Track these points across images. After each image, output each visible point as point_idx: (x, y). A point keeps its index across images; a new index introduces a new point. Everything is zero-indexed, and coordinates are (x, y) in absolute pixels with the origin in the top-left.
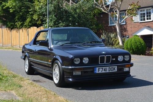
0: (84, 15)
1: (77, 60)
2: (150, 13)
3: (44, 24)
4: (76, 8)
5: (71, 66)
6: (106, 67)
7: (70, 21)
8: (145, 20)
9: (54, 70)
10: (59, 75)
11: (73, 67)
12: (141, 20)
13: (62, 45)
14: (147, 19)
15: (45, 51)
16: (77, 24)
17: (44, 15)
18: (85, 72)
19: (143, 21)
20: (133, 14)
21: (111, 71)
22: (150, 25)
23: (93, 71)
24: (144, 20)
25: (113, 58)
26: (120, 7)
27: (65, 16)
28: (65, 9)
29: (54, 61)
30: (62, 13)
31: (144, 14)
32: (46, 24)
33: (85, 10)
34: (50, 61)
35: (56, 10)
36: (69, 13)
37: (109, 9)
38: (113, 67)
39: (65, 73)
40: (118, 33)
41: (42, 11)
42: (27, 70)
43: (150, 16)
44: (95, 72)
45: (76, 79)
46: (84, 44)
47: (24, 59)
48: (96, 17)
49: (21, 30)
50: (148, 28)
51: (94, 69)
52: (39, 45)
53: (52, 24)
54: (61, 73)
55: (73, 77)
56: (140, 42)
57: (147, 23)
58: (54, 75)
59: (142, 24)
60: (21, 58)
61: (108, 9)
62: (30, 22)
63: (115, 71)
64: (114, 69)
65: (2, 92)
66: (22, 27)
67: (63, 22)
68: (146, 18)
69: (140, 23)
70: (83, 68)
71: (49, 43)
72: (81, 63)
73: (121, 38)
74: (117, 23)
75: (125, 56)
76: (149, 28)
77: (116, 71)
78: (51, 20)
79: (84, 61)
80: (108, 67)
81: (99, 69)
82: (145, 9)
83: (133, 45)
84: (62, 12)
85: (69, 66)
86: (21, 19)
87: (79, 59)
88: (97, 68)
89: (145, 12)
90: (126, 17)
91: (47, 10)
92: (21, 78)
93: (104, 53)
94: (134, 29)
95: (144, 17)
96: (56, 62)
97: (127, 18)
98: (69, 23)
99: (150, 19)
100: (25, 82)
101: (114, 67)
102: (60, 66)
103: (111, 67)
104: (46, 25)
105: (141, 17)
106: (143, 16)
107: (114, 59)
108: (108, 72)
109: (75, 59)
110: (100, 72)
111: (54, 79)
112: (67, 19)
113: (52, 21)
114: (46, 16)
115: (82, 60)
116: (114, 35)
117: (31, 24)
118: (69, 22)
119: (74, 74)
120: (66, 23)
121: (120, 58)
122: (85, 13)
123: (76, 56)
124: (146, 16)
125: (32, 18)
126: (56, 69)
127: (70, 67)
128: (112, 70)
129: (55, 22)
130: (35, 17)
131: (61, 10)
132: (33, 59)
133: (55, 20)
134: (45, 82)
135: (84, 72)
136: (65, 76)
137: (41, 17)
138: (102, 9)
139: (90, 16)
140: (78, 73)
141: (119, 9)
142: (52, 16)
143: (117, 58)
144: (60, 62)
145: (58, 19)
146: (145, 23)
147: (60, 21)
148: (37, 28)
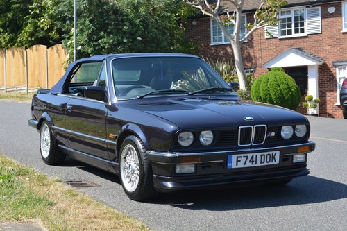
0: (156, 20)
1: (185, 137)
2: (302, 19)
3: (64, 38)
4: (139, 3)
5: (171, 152)
6: (254, 155)
7: (125, 32)
8: (291, 34)
9: (125, 158)
10: (138, 172)
11: (177, 154)
12: (283, 33)
13: (141, 98)
14: (297, 31)
15: (98, 110)
16: (139, 38)
17: (64, 20)
18: (205, 166)
19: (287, 36)
20: (271, 20)
21: (265, 164)
22: (302, 44)
23: (224, 164)
24: (289, 32)
25: (269, 131)
26: (242, 4)
27: (114, 21)
28: (114, 4)
29: (125, 137)
30: (108, 16)
31: (289, 19)
32: (69, 38)
33: (158, 9)
34: (112, 135)
35: (93, 8)
36: (122, 14)
37: (216, 8)
38: (271, 153)
39: (154, 168)
40: (236, 63)
41: (60, 9)
42: (46, 154)
43: (302, 24)
44: (229, 165)
45: (182, 183)
46: (192, 94)
47: (39, 127)
48: (181, 24)
49: (9, 53)
50: (297, 50)
51: (225, 159)
52: (79, 95)
53: (84, 39)
54: (145, 166)
55: (176, 178)
56: (288, 85)
57: (295, 40)
58: (124, 171)
59: (284, 42)
60: (30, 124)
61: (214, 9)
62: (31, 35)
63: (274, 163)
64: (273, 158)
65: (8, 222)
66: (11, 46)
67: (109, 34)
68: (293, 28)
69: (280, 39)
70: (201, 156)
71: (107, 92)
72: (196, 145)
73: (244, 74)
74: (235, 40)
75: (297, 126)
76: (299, 50)
77: (278, 162)
78: (82, 31)
79: (201, 139)
80: (259, 154)
81: (239, 159)
82: (292, 9)
83: (271, 89)
84: (107, 11)
85: (166, 152)
86: (9, 26)
87: (190, 133)
88: (234, 157)
89: (292, 16)
90: (255, 27)
91: (73, 7)
92: (40, 178)
93: (248, 118)
94: (268, 53)
95: (289, 26)
96: (130, 140)
97: (257, 29)
98: (122, 38)
99: (302, 31)
100: (52, 187)
101: (274, 152)
102: (142, 151)
103: (266, 154)
104: (70, 42)
105: (283, 26)
106: (286, 23)
107: (273, 134)
108: (259, 164)
109: (181, 135)
110: (241, 165)
111: (125, 180)
112: (119, 29)
113: (83, 33)
114: (68, 22)
115: (197, 136)
116: (227, 67)
117: (33, 39)
118: (121, 35)
119: (178, 170)
120: (116, 38)
121: (286, 132)
122: (158, 15)
123: (184, 128)
124: (293, 25)
125: (36, 26)
126: (128, 158)
127: (169, 155)
128: (268, 160)
129: (90, 36)
130: (44, 23)
131: (105, 7)
132: (64, 129)
133: (90, 31)
134: (98, 186)
135: (202, 165)
136: (155, 176)
137: (59, 24)
138: (200, 7)
139: (170, 22)
140: (189, 168)
141: (239, 9)
142: (85, 20)
143: (278, 131)
144: (141, 140)
145: (97, 29)
146: (292, 40)
147: (102, 33)
148: (48, 48)
